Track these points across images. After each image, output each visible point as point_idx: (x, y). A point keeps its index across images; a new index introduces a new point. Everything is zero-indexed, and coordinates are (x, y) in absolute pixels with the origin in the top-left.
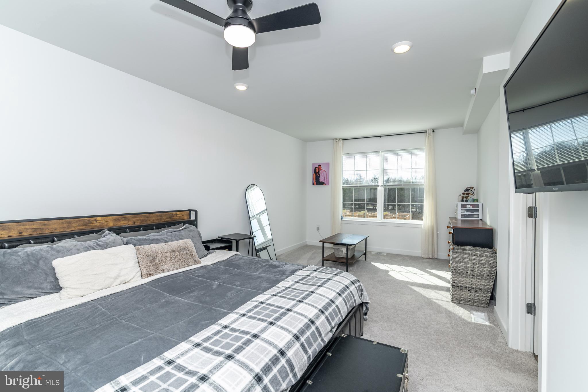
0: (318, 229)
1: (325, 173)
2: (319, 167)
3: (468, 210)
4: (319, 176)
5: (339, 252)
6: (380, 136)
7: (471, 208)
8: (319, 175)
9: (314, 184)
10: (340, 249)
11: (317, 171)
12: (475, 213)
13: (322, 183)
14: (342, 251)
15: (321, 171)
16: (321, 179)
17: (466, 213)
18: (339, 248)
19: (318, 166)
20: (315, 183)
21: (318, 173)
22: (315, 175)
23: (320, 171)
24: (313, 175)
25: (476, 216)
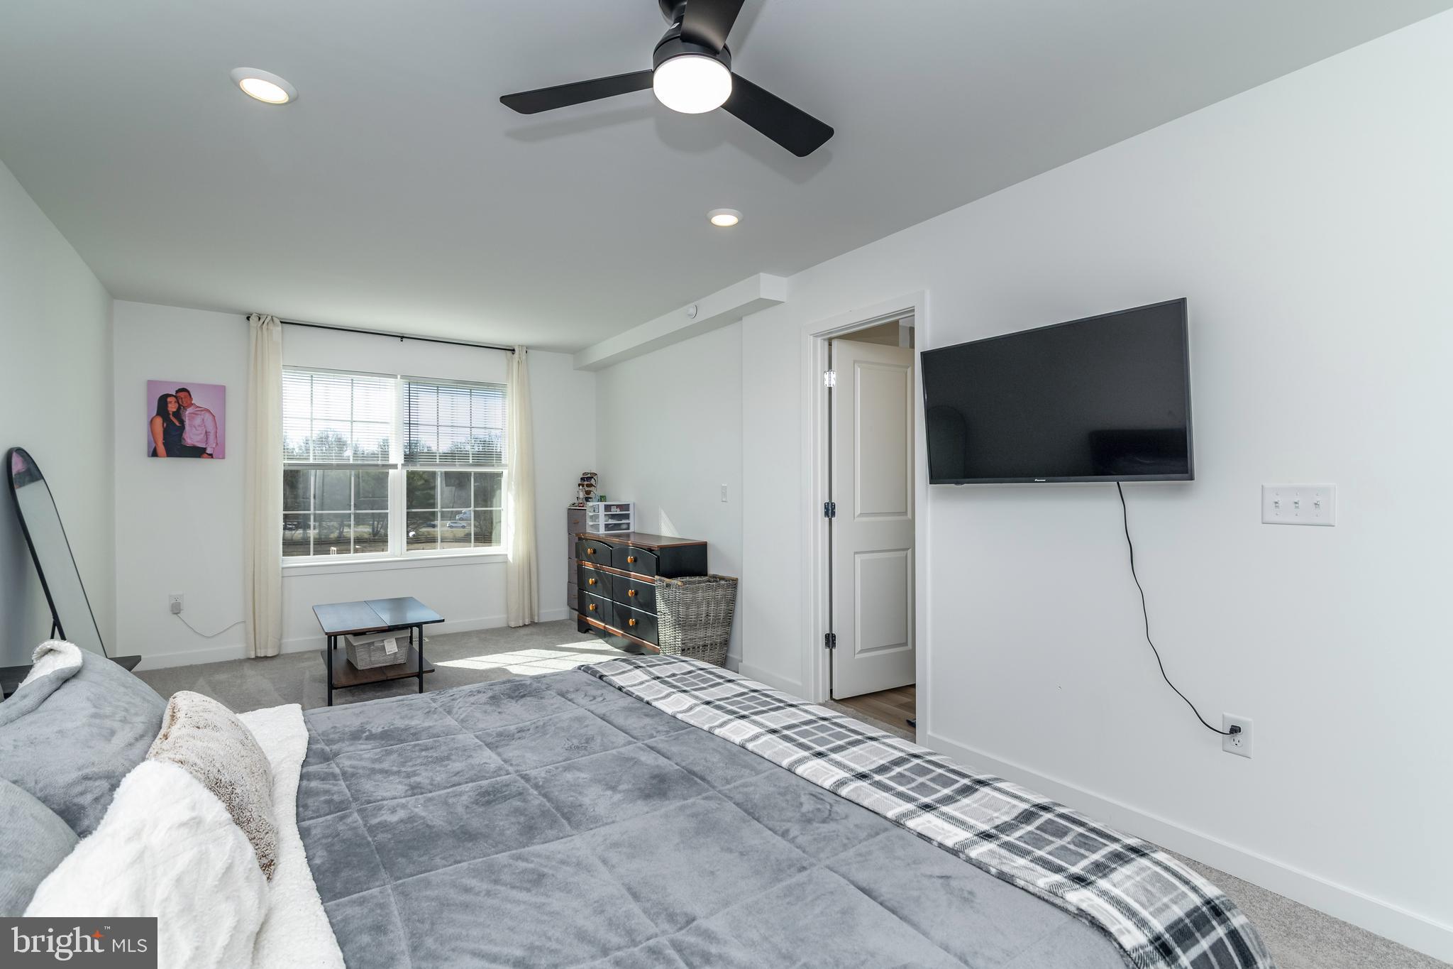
0: (176, 609)
1: (211, 417)
2: (182, 394)
3: (613, 517)
4: (183, 427)
5: (373, 653)
6: (402, 337)
7: (619, 512)
8: (182, 422)
9: (154, 454)
10: (377, 644)
11: (172, 407)
12: (623, 521)
13: (198, 452)
14: (383, 648)
15: (189, 410)
16: (192, 437)
17: (611, 521)
18: (373, 643)
19: (177, 392)
20: (161, 449)
21: (178, 414)
22: (159, 421)
23: (185, 408)
24: (151, 422)
25: (624, 526)
